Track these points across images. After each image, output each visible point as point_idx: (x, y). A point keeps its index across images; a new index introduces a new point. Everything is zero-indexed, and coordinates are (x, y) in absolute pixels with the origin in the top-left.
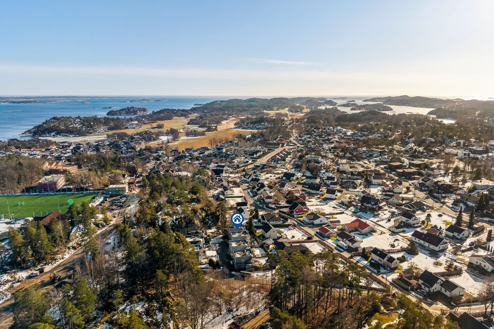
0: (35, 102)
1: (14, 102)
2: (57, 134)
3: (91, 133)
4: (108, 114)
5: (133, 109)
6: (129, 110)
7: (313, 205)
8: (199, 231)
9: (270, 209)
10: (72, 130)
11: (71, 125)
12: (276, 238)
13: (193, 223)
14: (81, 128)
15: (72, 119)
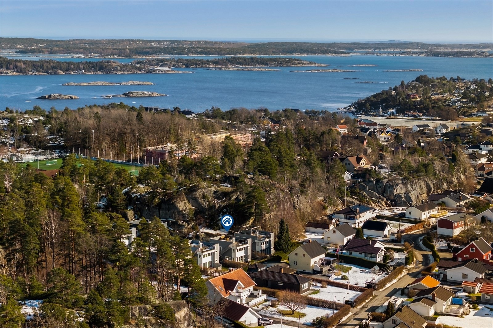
2: (399, 112)
8: (180, 222)
9: (424, 247)
10: (431, 106)
11: (437, 94)
12: (310, 271)
13: (173, 204)
14: (455, 102)
15: (460, 84)
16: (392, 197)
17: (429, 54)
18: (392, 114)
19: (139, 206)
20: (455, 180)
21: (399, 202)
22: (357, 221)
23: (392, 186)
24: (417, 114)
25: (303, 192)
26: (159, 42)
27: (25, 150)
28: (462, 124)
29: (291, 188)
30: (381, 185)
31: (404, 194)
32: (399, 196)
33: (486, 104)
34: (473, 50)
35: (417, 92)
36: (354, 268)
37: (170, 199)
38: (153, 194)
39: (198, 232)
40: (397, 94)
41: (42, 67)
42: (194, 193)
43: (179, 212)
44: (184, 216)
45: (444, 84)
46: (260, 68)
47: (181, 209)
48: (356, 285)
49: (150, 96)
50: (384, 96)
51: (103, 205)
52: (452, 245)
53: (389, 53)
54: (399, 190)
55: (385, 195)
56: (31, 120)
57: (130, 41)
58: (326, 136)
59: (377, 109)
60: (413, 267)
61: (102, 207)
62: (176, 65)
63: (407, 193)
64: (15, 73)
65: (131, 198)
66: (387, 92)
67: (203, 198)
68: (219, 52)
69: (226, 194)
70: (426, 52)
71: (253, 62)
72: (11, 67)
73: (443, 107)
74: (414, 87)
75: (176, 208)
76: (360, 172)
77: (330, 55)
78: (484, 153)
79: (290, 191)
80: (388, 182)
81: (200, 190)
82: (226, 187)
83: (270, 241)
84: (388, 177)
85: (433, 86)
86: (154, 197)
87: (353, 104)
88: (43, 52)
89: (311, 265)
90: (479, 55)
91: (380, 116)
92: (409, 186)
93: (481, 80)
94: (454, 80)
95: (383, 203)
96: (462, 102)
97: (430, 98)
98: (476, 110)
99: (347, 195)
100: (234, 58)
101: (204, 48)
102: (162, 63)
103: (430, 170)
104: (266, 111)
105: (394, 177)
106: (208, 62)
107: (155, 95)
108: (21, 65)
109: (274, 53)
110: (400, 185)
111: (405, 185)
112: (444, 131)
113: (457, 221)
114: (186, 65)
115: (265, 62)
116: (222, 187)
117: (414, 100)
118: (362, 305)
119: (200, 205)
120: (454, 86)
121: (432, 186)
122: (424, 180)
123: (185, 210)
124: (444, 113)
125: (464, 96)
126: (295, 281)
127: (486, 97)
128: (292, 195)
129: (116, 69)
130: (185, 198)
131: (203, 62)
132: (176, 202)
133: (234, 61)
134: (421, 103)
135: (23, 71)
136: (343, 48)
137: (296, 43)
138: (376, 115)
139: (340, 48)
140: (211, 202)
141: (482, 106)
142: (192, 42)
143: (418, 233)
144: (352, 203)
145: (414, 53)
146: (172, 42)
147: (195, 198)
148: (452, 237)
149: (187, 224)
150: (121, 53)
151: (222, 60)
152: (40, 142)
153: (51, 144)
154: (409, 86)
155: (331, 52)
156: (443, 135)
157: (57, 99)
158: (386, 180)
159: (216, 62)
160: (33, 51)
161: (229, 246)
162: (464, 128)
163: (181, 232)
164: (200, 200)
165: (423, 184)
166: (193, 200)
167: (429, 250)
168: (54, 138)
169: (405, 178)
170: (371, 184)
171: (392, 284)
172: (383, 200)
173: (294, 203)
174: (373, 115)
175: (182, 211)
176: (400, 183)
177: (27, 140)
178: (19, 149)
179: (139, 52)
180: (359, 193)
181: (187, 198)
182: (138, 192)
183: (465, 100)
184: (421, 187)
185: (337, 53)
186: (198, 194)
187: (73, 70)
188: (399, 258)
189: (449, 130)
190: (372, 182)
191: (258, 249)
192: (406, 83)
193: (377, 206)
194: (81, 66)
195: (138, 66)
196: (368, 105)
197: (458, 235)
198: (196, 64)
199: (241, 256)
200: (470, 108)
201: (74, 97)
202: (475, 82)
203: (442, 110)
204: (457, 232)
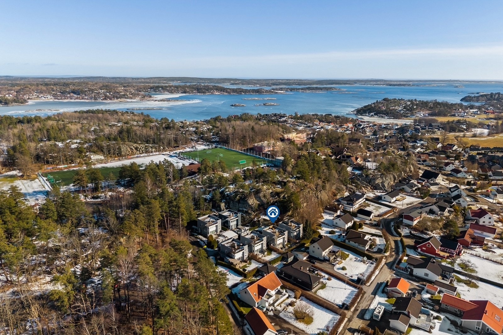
0: (409, 85)
1: (391, 85)
2: (375, 114)
3: (407, 117)
4: (461, 100)
5: (499, 96)
6: (491, 96)
7: (479, 256)
8: (250, 212)
9: (395, 233)
10: (389, 112)
11: (393, 107)
12: (322, 259)
13: (246, 201)
14: (400, 111)
15: (402, 102)
16: (374, 185)
17: (387, 85)
18: (372, 115)
19: (228, 200)
20: (408, 169)
21: (378, 188)
22: (354, 207)
23: (375, 179)
24: (383, 115)
25: (324, 187)
26: (282, 80)
27: (201, 143)
28: (405, 124)
29: (317, 185)
30: (368, 178)
31: (381, 183)
32: (378, 184)
33: (414, 112)
34: (405, 83)
35: (383, 106)
36: (351, 256)
37: (245, 197)
38: (236, 193)
39: (259, 218)
40: (375, 106)
41: (236, 91)
42: (259, 194)
43: (249, 205)
44: (252, 208)
45: (395, 102)
46: (319, 91)
47: (250, 204)
48: (351, 277)
49: (273, 105)
50: (369, 107)
51: (209, 198)
52: (412, 232)
53: (371, 84)
54: (379, 181)
55: (370, 183)
56: (206, 128)
57: (272, 80)
58: (341, 140)
59: (366, 113)
60: (389, 254)
61: (209, 199)
62: (287, 90)
63: (382, 183)
64: (226, 94)
65: (224, 195)
66: (370, 105)
67: (264, 197)
68: (304, 84)
69: (278, 194)
70: (386, 84)
71: (317, 89)
72: (225, 91)
73: (395, 113)
74: (382, 103)
75: (248, 204)
76: (357, 166)
77: (347, 85)
78: (419, 145)
79: (316, 188)
80: (372, 177)
81: (262, 192)
82: (279, 189)
83: (300, 230)
84: (372, 173)
85: (390, 102)
86: (236, 195)
87: (355, 110)
88: (240, 84)
89: (323, 255)
90: (408, 85)
91: (367, 116)
92: (384, 178)
93: (412, 100)
94: (400, 100)
95: (369, 188)
96: (404, 111)
97: (389, 108)
98: (410, 114)
99: (349, 184)
100: (309, 87)
101: (298, 83)
102: (281, 89)
103: (396, 167)
104: (317, 115)
105: (376, 173)
106: (299, 89)
107: (275, 104)
108: (229, 90)
109: (325, 84)
110: (379, 178)
111: (382, 178)
112: (397, 127)
113: (416, 216)
114: (291, 90)
115: (321, 89)
116: (276, 188)
117: (382, 109)
118: (355, 306)
119: (262, 201)
120: (400, 103)
121: (396, 177)
122: (393, 174)
123: (253, 205)
124: (395, 116)
125: (405, 108)
126: (309, 281)
127: (414, 108)
128: (317, 191)
129: (263, 92)
130: (254, 197)
131: (297, 89)
132: (248, 199)
133: (309, 89)
134: (385, 111)
135: (229, 93)
136: (353, 82)
137: (334, 80)
138: (365, 116)
139: (352, 82)
140: (268, 199)
141: (413, 113)
142: (295, 80)
143: (390, 217)
144: (352, 188)
145: (381, 84)
146: (287, 80)
147: (259, 197)
148: (412, 226)
149: (253, 213)
150: (267, 85)
151: (305, 88)
152: (208, 139)
153: (213, 140)
154: (380, 102)
155: (348, 84)
156: (396, 129)
157: (237, 106)
158: (371, 176)
159: (302, 89)
160: (236, 84)
161: (273, 237)
162: (406, 126)
163: (250, 217)
164: (262, 198)
165: (392, 176)
166: (258, 198)
167: (398, 236)
168: (214, 137)
169: (382, 174)
170: (363, 177)
171: (376, 277)
172: (369, 186)
173: (318, 196)
174: (364, 116)
175: (251, 205)
176: (379, 177)
177: (202, 138)
178: (198, 143)
179: (274, 84)
180: (356, 182)
181: (255, 197)
182: (229, 191)
183: (405, 110)
184: (390, 179)
185: (350, 84)
186: (261, 195)
187: (247, 93)
188: (379, 243)
189: (399, 127)
190: (364, 176)
191: (292, 235)
192: (379, 101)
193: (365, 190)
194: (251, 91)
195: (272, 90)
196: (362, 111)
197: (416, 225)
198: (294, 90)
199: (280, 242)
200: (407, 113)
201: (244, 105)
202: (409, 101)
203: (394, 114)
204: (415, 222)
